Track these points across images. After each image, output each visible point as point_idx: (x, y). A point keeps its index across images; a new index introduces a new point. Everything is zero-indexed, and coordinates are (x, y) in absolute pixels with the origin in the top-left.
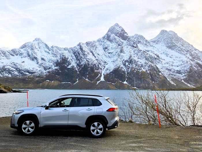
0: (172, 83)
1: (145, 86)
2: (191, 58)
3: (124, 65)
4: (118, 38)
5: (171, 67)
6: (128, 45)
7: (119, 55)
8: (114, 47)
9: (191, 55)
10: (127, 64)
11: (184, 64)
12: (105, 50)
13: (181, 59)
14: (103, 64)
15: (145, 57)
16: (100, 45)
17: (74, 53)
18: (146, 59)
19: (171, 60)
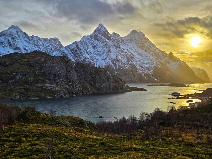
0: (146, 78)
1: (130, 80)
2: (155, 57)
3: (112, 63)
4: (104, 38)
5: (143, 64)
6: (113, 45)
7: (108, 54)
8: (102, 46)
9: (156, 55)
10: (115, 62)
11: (151, 62)
12: (94, 49)
13: (149, 58)
14: (95, 60)
15: (127, 57)
16: (89, 43)
17: (71, 50)
18: (128, 59)
19: (142, 58)
